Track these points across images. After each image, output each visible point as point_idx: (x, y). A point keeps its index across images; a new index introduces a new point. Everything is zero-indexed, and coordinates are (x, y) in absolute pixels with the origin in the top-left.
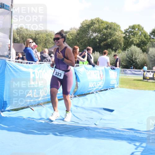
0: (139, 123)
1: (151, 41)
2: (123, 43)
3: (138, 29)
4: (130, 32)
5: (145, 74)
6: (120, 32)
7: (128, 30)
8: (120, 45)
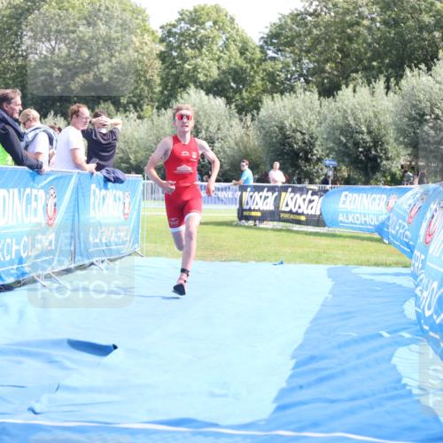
0: (212, 395)
1: (264, 70)
2: (158, 81)
3: (215, 23)
4: (182, 35)
5: (244, 200)
6: (146, 36)
7: (174, 26)
8: (146, 88)
